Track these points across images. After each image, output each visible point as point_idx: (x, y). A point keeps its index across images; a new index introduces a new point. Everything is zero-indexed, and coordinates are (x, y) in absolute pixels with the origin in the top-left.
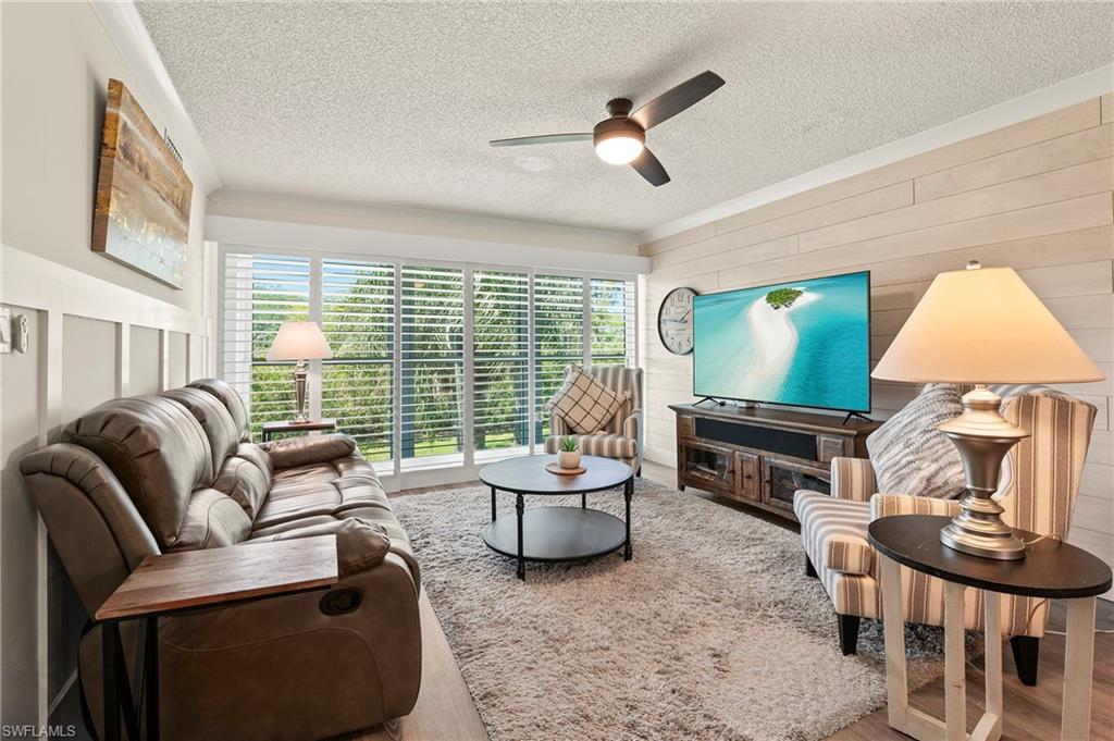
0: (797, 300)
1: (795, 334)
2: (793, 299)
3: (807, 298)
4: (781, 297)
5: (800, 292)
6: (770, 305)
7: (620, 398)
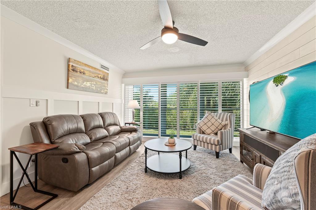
0: (285, 81)
1: (285, 100)
2: (284, 81)
3: (290, 80)
4: (279, 80)
5: (286, 77)
6: (274, 84)
7: (223, 123)
